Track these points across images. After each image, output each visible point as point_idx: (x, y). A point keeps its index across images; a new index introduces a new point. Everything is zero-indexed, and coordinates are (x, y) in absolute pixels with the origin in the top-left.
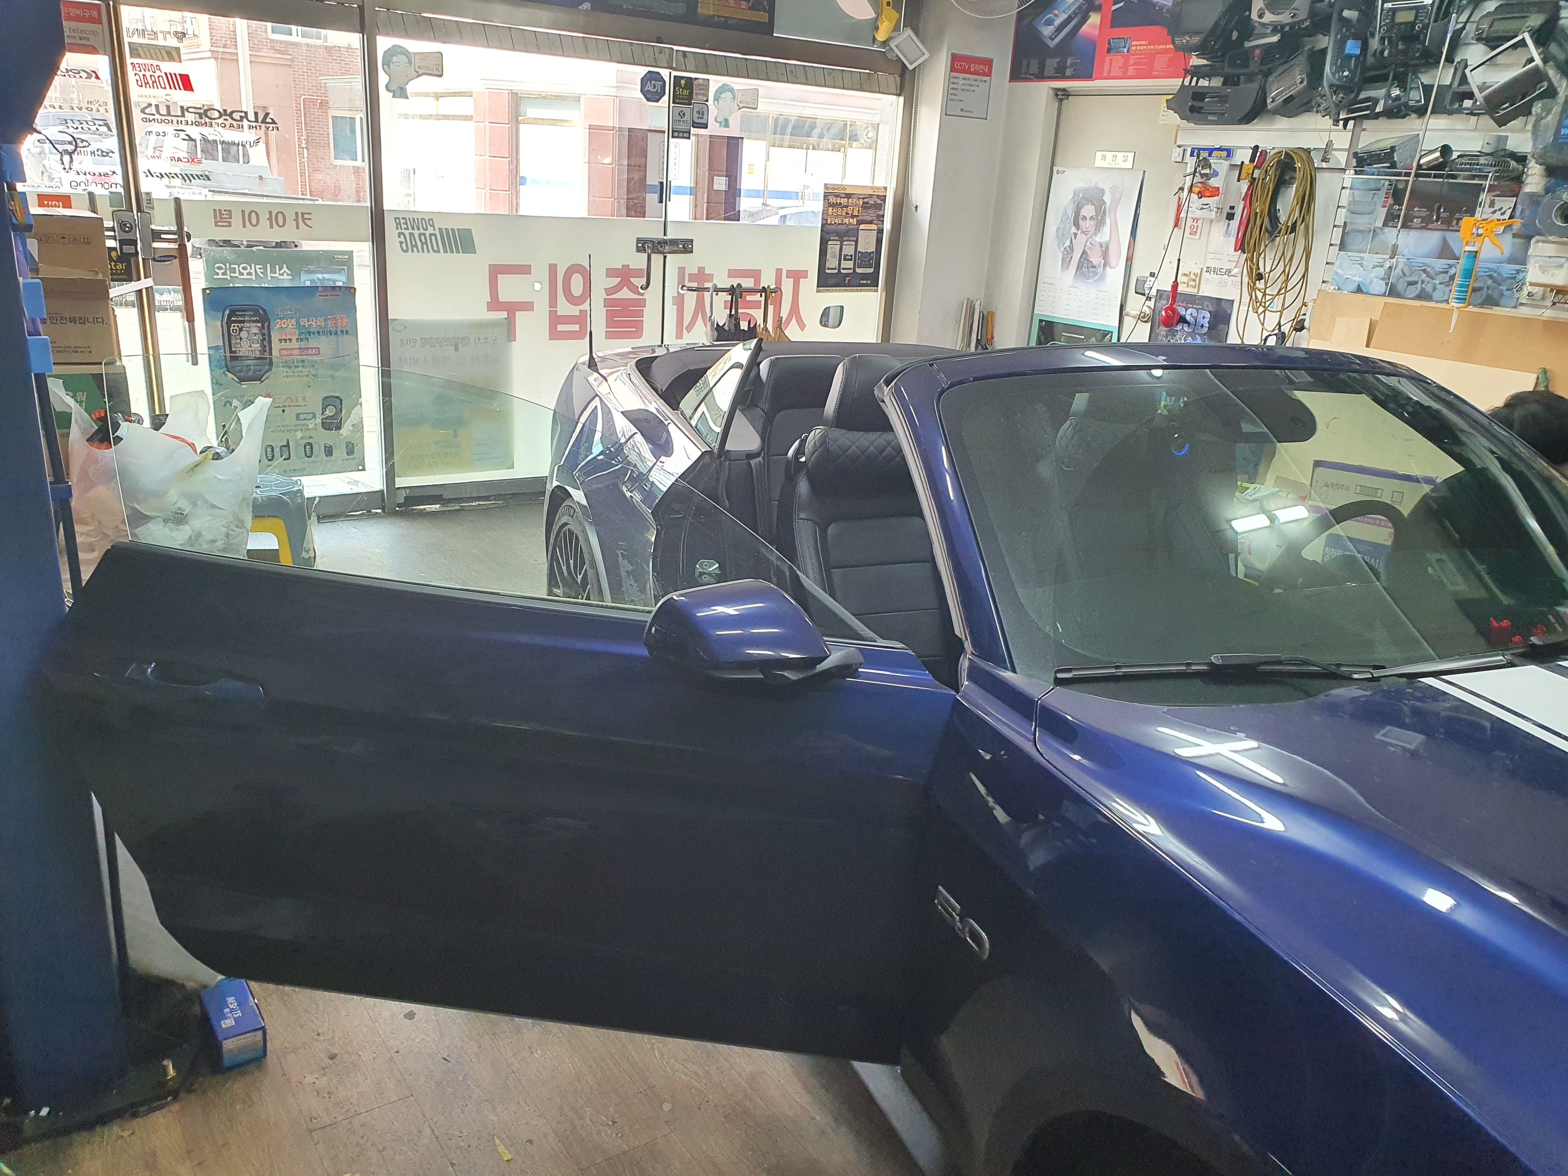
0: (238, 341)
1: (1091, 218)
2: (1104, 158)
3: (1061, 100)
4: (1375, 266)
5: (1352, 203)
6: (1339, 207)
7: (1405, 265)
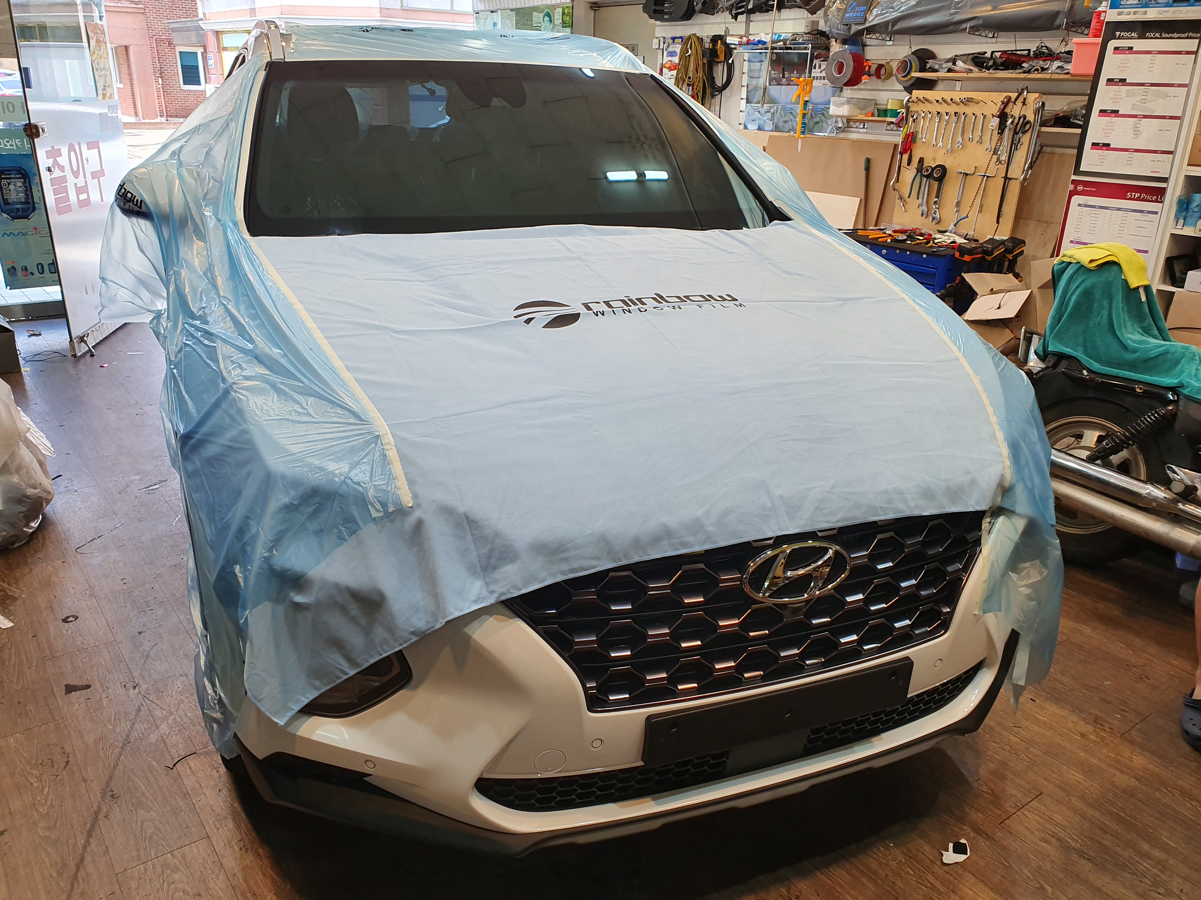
0: (8, 192)
3: (596, 10)
4: (766, 112)
5: (750, 71)
6: (743, 73)
7: (781, 110)
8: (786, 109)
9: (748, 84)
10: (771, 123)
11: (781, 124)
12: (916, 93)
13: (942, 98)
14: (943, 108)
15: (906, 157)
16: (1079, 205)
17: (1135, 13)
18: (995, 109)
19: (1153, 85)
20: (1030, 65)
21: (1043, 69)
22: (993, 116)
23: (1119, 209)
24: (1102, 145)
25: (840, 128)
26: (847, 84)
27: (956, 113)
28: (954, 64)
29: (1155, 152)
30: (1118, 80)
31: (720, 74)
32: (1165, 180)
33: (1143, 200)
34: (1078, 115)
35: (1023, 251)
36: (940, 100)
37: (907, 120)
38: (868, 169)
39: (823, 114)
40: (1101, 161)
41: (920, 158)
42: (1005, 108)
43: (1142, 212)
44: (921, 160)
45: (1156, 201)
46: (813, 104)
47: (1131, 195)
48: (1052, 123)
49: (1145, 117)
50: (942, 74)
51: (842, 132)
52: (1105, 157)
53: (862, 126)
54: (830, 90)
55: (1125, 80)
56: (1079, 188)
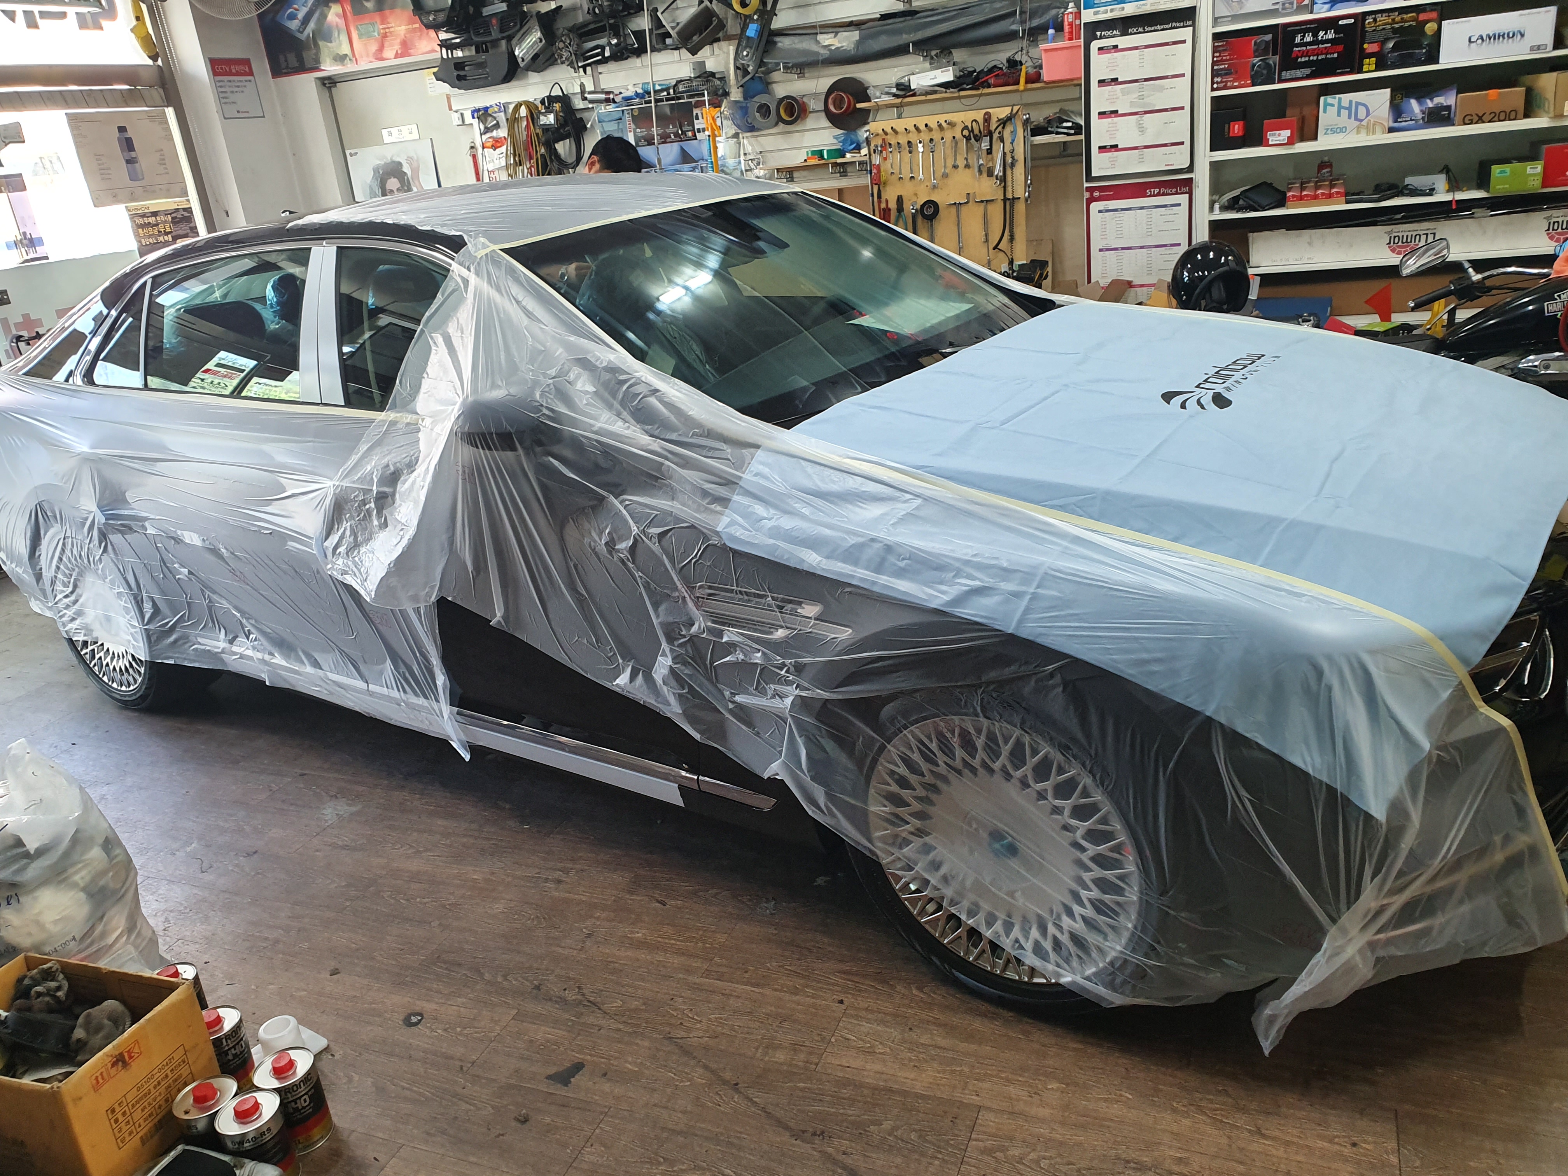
2: (390, 134)
3: (330, 89)
13: (914, 126)
16: (1100, 211)
17: (1112, 11)
19: (1146, 80)
24: (1108, 147)
27: (931, 140)
29: (1165, 145)
30: (1108, 80)
32: (1186, 170)
33: (1163, 194)
36: (910, 128)
40: (1113, 163)
41: (898, 196)
43: (1165, 206)
44: (900, 199)
45: (1177, 193)
47: (1151, 192)
49: (1145, 112)
52: (1116, 159)
55: (1117, 79)
56: (1095, 194)
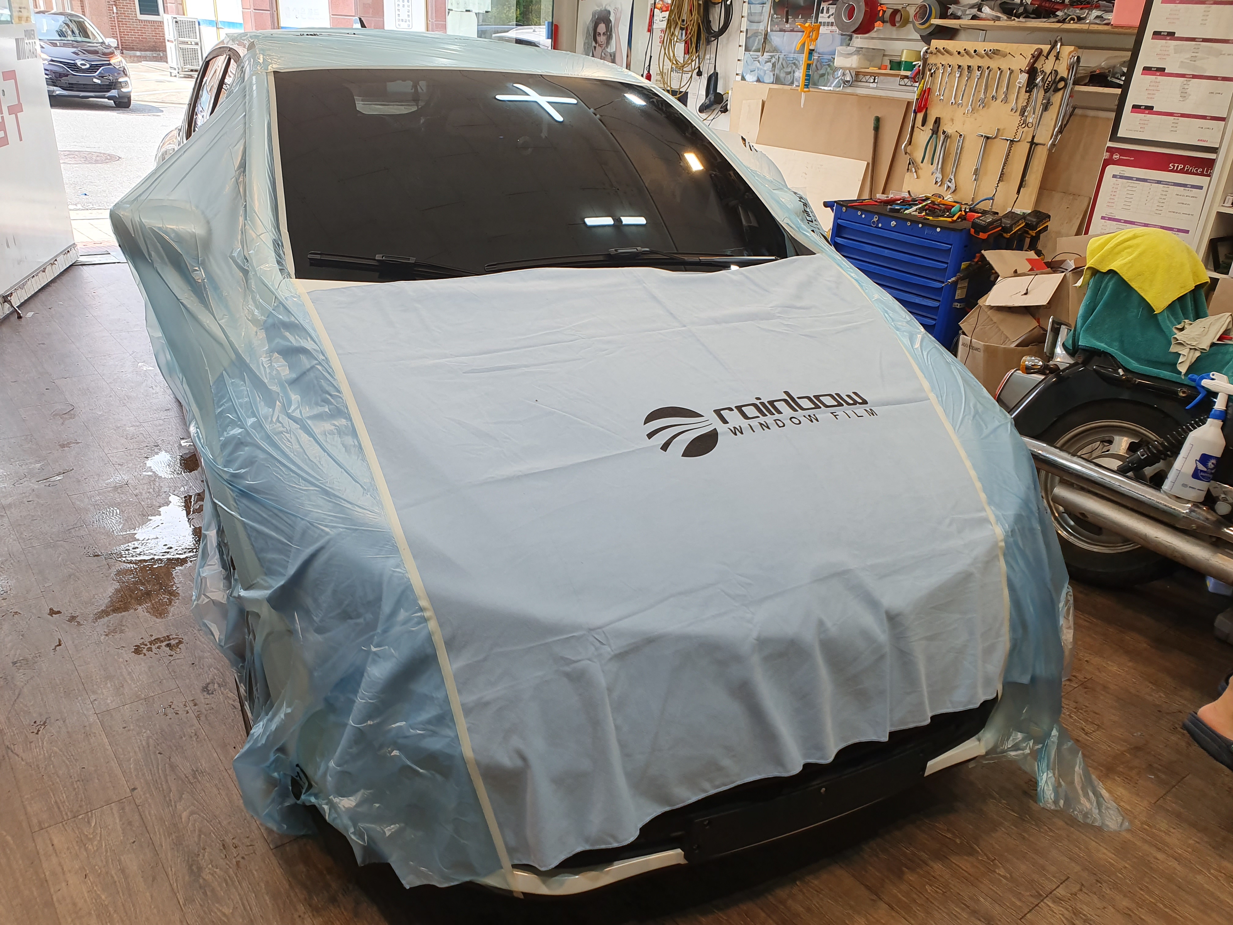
1: (604, 34)
4: (766, 62)
5: (750, 14)
6: (742, 17)
7: (783, 60)
8: (788, 59)
9: (747, 30)
10: (772, 74)
11: (782, 75)
12: (936, 43)
13: (965, 50)
14: (965, 61)
15: (920, 116)
16: (1114, 176)
18: (1024, 63)
19: (1205, 40)
20: (1066, 14)
21: (1080, 19)
22: (1021, 71)
23: (1159, 182)
24: (1144, 107)
25: (848, 82)
26: (858, 31)
27: (979, 67)
28: (980, 10)
29: (1204, 117)
30: (1166, 34)
31: (717, 16)
32: (1214, 150)
33: (1187, 172)
34: (1117, 73)
35: (1047, 226)
36: (962, 51)
37: (923, 73)
38: (877, 129)
39: (829, 65)
40: (1142, 126)
41: (937, 118)
42: (1035, 62)
43: (1185, 186)
44: (938, 121)
45: (1202, 174)
46: (819, 54)
47: (1174, 166)
48: (1087, 81)
49: (1194, 77)
50: (965, 21)
51: (850, 86)
52: (1146, 122)
53: (872, 81)
54: (838, 38)
55: (1174, 33)
56: (1114, 156)
